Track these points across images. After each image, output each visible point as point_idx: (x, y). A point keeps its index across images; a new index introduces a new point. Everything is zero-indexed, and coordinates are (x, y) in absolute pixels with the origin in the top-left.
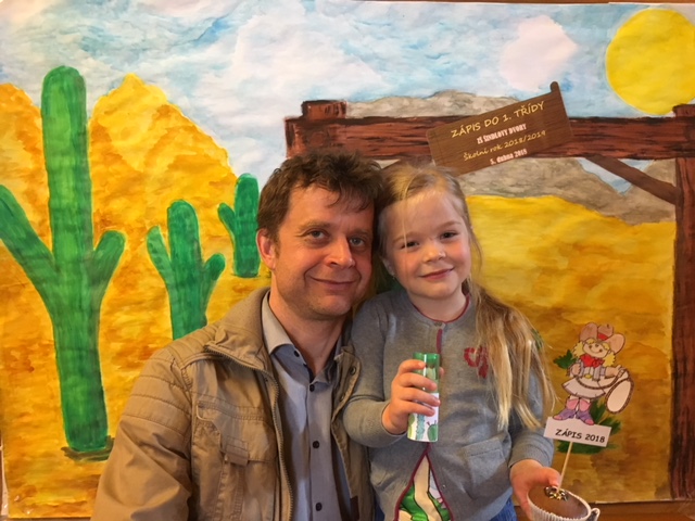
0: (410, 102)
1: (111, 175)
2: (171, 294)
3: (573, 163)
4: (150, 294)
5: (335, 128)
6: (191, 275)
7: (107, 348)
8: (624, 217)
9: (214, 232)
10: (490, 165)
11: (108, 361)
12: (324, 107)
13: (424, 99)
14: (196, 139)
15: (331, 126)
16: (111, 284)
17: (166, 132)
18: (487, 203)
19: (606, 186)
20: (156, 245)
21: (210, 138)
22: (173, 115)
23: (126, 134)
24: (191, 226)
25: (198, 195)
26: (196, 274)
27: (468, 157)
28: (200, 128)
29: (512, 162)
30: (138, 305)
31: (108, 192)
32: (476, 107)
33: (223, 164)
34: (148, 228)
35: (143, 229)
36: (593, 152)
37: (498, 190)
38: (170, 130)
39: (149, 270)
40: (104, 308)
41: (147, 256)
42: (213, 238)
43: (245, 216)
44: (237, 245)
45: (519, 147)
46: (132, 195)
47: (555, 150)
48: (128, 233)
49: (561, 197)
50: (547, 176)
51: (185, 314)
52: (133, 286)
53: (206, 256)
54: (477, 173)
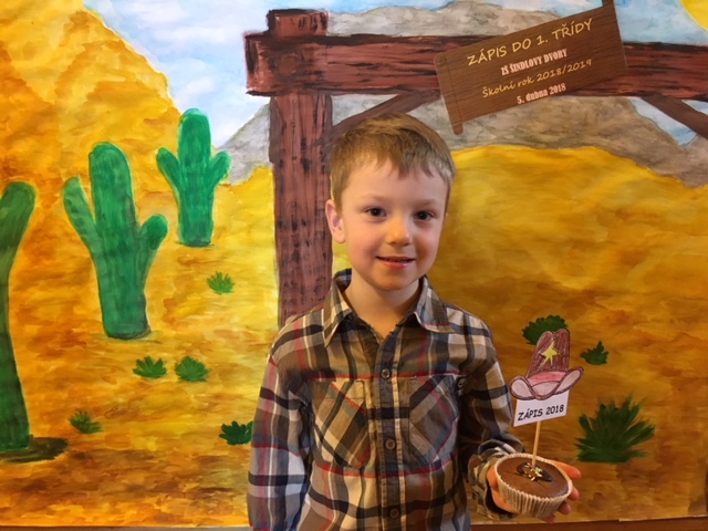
0: (414, 15)
1: (13, 107)
2: (97, 265)
3: (625, 104)
4: (70, 266)
5: (312, 49)
6: (122, 243)
7: (21, 332)
8: (683, 176)
9: (152, 186)
10: (516, 104)
11: (23, 348)
12: (297, 19)
13: (433, 11)
14: (124, 60)
15: (308, 46)
16: (20, 252)
17: (84, 49)
18: (510, 155)
19: (665, 136)
20: (76, 202)
21: (143, 59)
22: (93, 26)
23: (29, 52)
24: (121, 177)
25: (128, 137)
26: (129, 241)
27: (488, 93)
28: (128, 44)
29: (546, 101)
30: (56, 279)
31: (9, 131)
32: (501, 24)
33: (163, 96)
34: (64, 180)
35: (57, 181)
36: (652, 90)
37: (526, 139)
38: (89, 46)
39: (67, 234)
40: (13, 282)
41: (65, 217)
42: (150, 194)
43: (193, 166)
44: (182, 205)
45: (556, 81)
46: (42, 134)
47: (602, 86)
48: (39, 185)
49: (605, 148)
50: (590, 121)
51: (117, 292)
52: (48, 254)
53: (142, 218)
54: (499, 115)
